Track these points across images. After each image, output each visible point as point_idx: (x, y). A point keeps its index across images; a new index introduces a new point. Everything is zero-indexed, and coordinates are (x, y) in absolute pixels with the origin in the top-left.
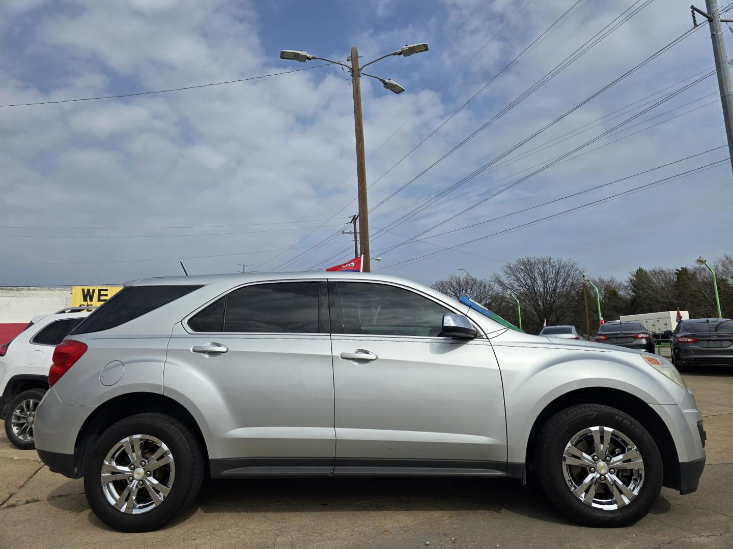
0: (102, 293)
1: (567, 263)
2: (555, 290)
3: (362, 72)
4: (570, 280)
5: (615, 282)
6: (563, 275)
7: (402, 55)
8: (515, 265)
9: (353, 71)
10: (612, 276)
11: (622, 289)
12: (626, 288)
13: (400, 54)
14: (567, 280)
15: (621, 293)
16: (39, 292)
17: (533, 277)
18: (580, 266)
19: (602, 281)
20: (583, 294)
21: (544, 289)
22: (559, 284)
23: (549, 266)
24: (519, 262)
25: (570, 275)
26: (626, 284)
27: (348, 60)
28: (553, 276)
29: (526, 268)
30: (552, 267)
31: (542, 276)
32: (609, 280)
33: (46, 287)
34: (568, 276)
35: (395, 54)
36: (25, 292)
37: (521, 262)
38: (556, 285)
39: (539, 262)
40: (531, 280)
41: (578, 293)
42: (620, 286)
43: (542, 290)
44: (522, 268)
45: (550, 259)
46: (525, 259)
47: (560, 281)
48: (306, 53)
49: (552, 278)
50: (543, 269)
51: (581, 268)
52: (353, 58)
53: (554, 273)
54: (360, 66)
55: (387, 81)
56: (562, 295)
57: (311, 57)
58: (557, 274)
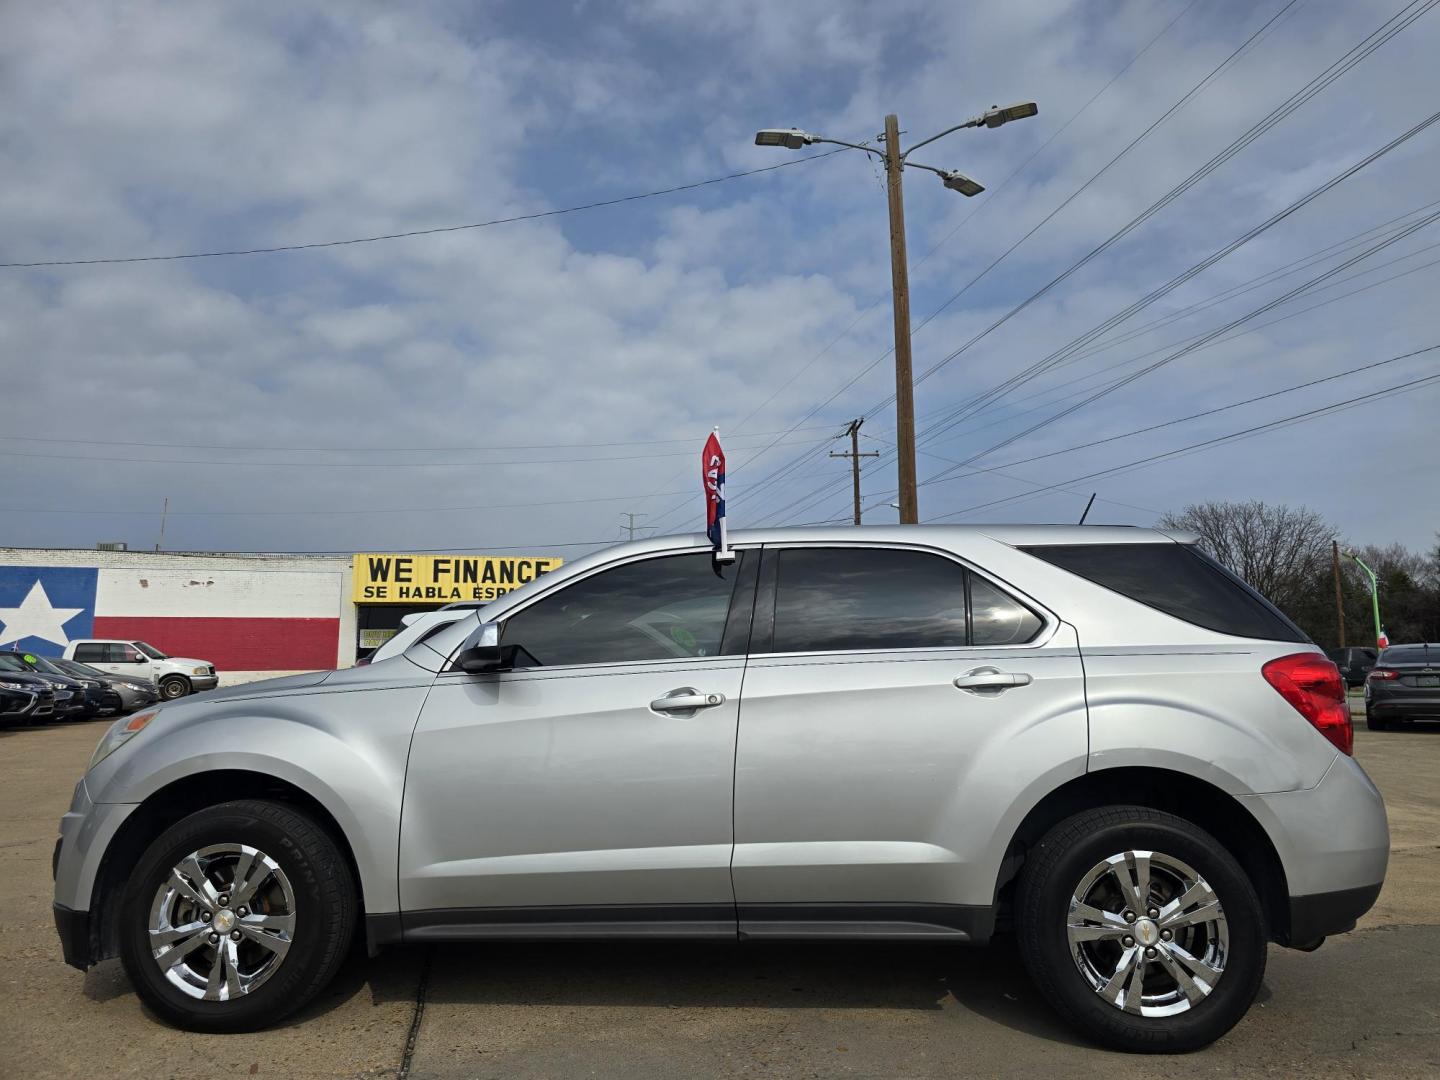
0: (403, 566)
1: (1299, 516)
2: (1269, 571)
3: (907, 160)
4: (1303, 551)
5: (1405, 557)
6: (1289, 541)
7: (985, 125)
8: (1184, 519)
9: (889, 161)
10: (1397, 544)
11: (1420, 570)
12: (1428, 568)
13: (980, 125)
14: (1296, 551)
15: (1418, 579)
16: (298, 562)
17: (1223, 543)
18: (1326, 522)
19: (1374, 554)
20: (1333, 579)
21: (1246, 570)
22: (1280, 561)
23: (1257, 522)
24: (1193, 513)
25: (1303, 541)
26: (1428, 560)
27: (880, 140)
28: (1266, 542)
29: (1206, 524)
30: (1265, 523)
31: (1243, 541)
32: (1390, 552)
33: (310, 554)
34: (1300, 542)
35: (970, 125)
36: (274, 564)
37: (1196, 512)
38: (1272, 560)
39: (1236, 513)
40: (1217, 550)
41: (1319, 579)
42: (1414, 565)
43: (1240, 570)
44: (1199, 525)
45: (1261, 507)
46: (1206, 507)
47: (1282, 554)
48: (802, 131)
49: (1264, 547)
50: (1245, 527)
51: (1328, 527)
52: (890, 135)
53: (1268, 537)
54: (902, 151)
55: (950, 173)
56: (1282, 583)
57: (811, 140)
58: (1276, 538)
